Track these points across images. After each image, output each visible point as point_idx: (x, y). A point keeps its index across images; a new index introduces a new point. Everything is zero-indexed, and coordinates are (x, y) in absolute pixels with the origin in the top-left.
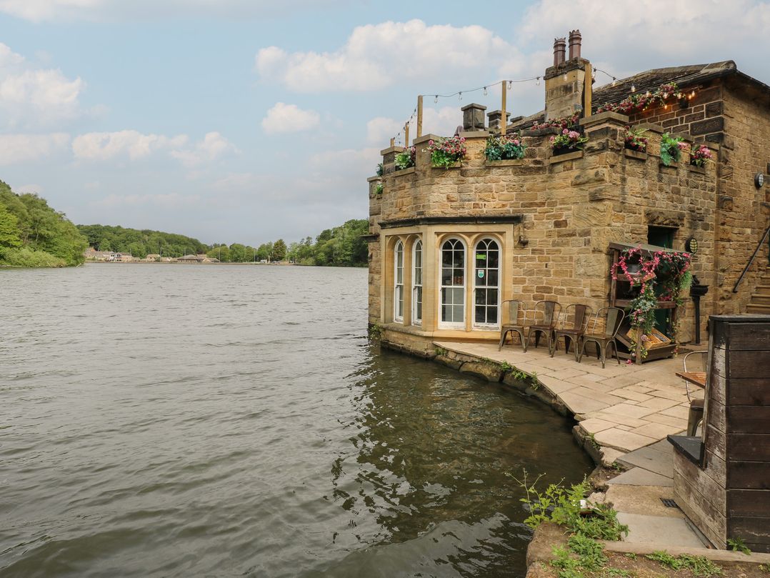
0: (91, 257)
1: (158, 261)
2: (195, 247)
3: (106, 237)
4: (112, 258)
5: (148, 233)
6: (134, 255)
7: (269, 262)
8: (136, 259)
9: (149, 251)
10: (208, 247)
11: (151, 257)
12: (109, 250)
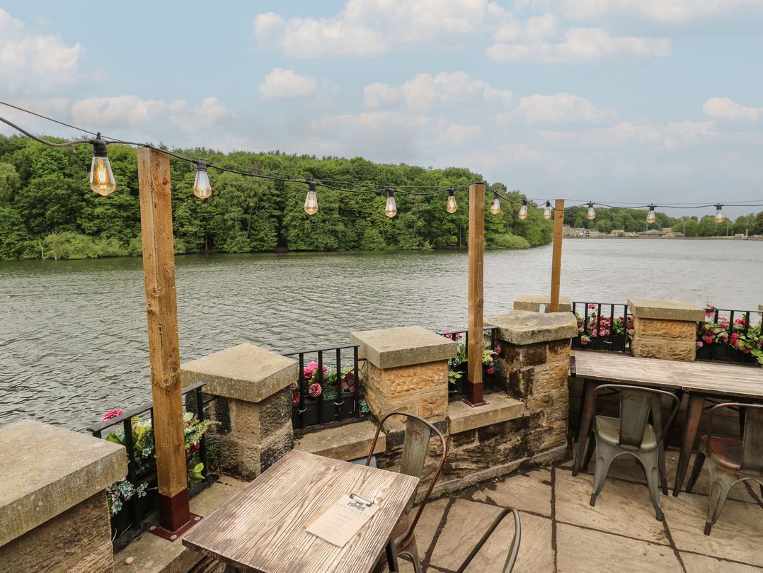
0: (566, 234)
1: (621, 236)
2: (661, 220)
3: (580, 216)
4: (582, 234)
5: (615, 210)
6: (601, 231)
7: (747, 236)
8: (602, 234)
9: (615, 227)
10: (676, 220)
11: (615, 232)
12: (582, 227)
